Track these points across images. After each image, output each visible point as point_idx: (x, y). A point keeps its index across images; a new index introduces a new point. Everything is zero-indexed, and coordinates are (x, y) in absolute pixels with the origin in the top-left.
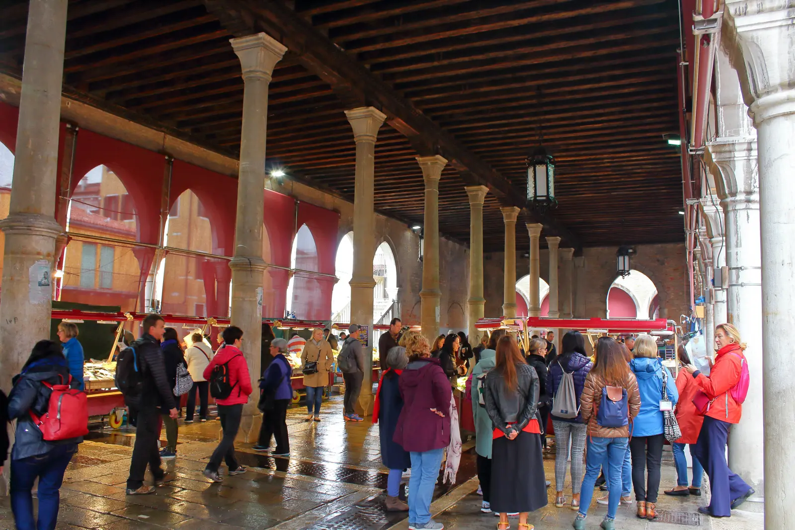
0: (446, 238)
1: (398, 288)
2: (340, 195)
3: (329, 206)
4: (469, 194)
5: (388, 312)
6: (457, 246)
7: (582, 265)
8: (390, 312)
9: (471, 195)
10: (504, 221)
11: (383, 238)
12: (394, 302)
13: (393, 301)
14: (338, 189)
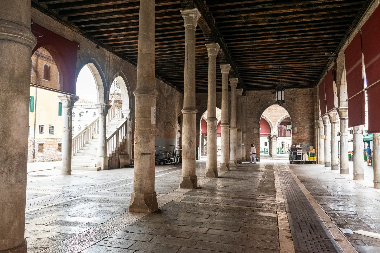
0: (164, 81)
1: (130, 110)
2: (80, 31)
3: (70, 38)
4: (184, 17)
5: (123, 126)
6: (170, 88)
7: (245, 102)
8: (124, 126)
9: (186, 18)
10: (208, 55)
11: (118, 73)
12: (127, 120)
13: (126, 118)
14: (77, 24)
